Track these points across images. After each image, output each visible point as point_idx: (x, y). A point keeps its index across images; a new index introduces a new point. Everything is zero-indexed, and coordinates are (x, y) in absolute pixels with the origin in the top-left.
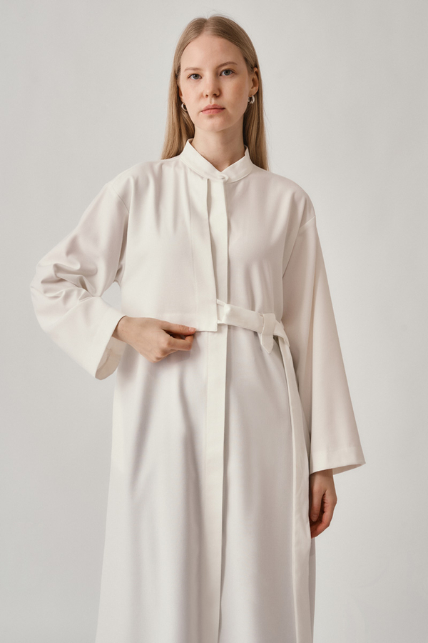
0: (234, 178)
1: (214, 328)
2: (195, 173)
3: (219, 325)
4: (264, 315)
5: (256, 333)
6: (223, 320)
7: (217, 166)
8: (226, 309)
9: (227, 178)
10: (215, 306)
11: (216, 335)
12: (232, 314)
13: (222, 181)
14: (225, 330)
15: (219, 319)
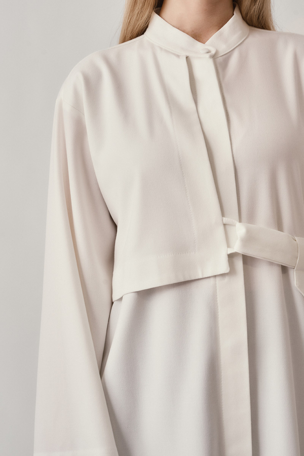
0: (223, 49)
1: (224, 267)
2: (167, 51)
3: (231, 257)
4: (296, 238)
5: (284, 269)
6: (237, 248)
7: (198, 36)
8: (239, 230)
9: (213, 52)
10: (222, 227)
11: (227, 279)
12: (249, 239)
13: (208, 56)
14: (239, 264)
15: (229, 246)
